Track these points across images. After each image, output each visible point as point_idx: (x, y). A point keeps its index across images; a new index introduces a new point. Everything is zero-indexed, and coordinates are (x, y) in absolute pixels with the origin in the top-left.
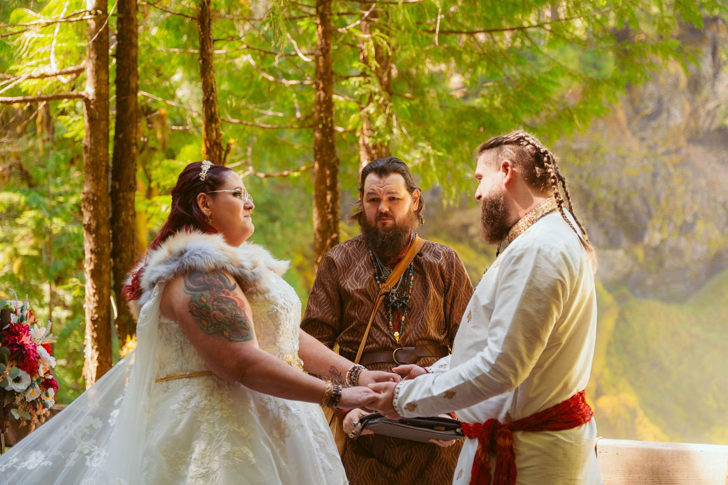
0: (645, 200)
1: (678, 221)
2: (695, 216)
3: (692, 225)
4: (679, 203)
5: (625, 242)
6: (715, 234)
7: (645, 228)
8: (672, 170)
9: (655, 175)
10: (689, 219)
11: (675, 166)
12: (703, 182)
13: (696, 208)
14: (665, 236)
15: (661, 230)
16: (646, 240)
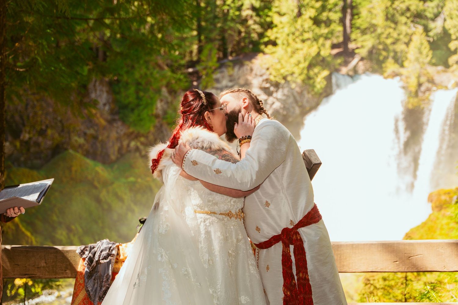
0: (21, 117)
1: (38, 128)
2: (47, 127)
3: (46, 131)
4: (39, 119)
5: (10, 138)
6: (56, 135)
7: (21, 132)
8: (36, 103)
9: (27, 105)
10: (44, 127)
11: (37, 101)
12: (51, 110)
13: (47, 122)
14: (31, 135)
15: (29, 133)
16: (22, 137)
